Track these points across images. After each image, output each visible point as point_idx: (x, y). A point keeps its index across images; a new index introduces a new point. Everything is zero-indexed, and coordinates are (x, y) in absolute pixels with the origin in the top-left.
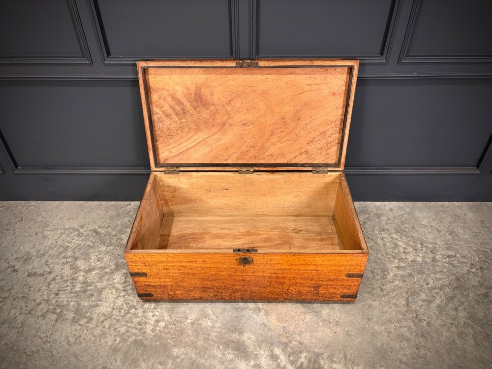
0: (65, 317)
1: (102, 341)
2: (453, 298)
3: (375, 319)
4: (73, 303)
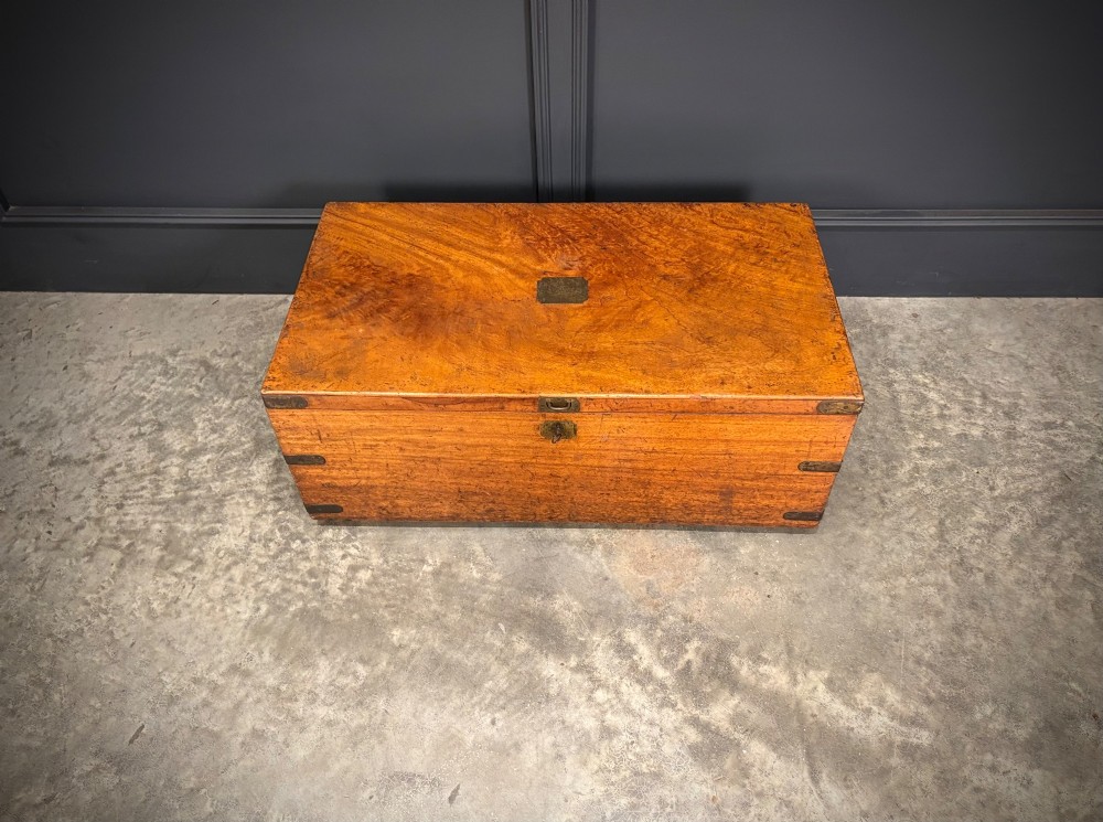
0: (140, 557)
1: (229, 611)
2: (1051, 519)
3: (863, 568)
4: (157, 526)
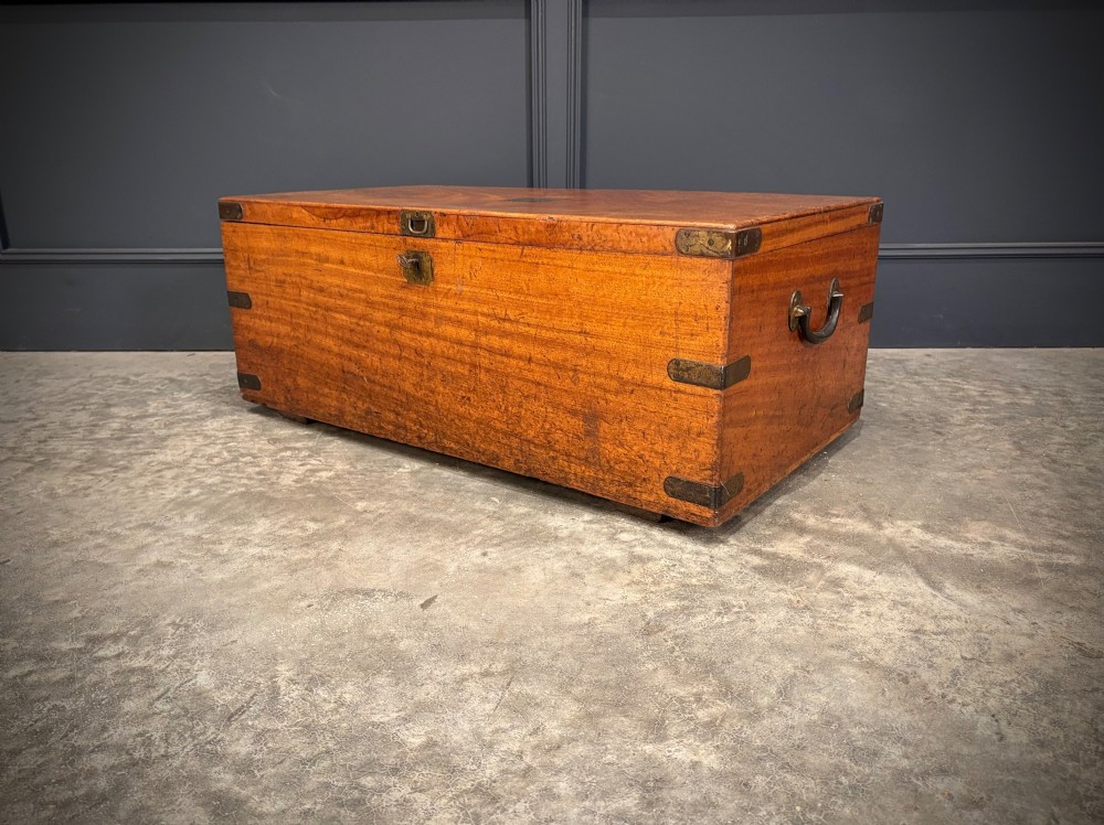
0: (53, 466)
1: (151, 493)
4: (82, 451)
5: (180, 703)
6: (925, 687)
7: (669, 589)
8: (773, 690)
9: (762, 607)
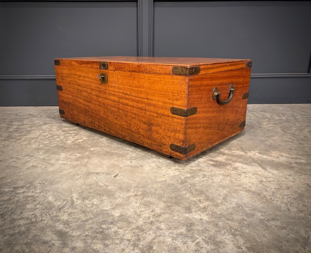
5: (44, 205)
6: (265, 196)
7: (187, 171)
8: (221, 198)
9: (215, 175)
